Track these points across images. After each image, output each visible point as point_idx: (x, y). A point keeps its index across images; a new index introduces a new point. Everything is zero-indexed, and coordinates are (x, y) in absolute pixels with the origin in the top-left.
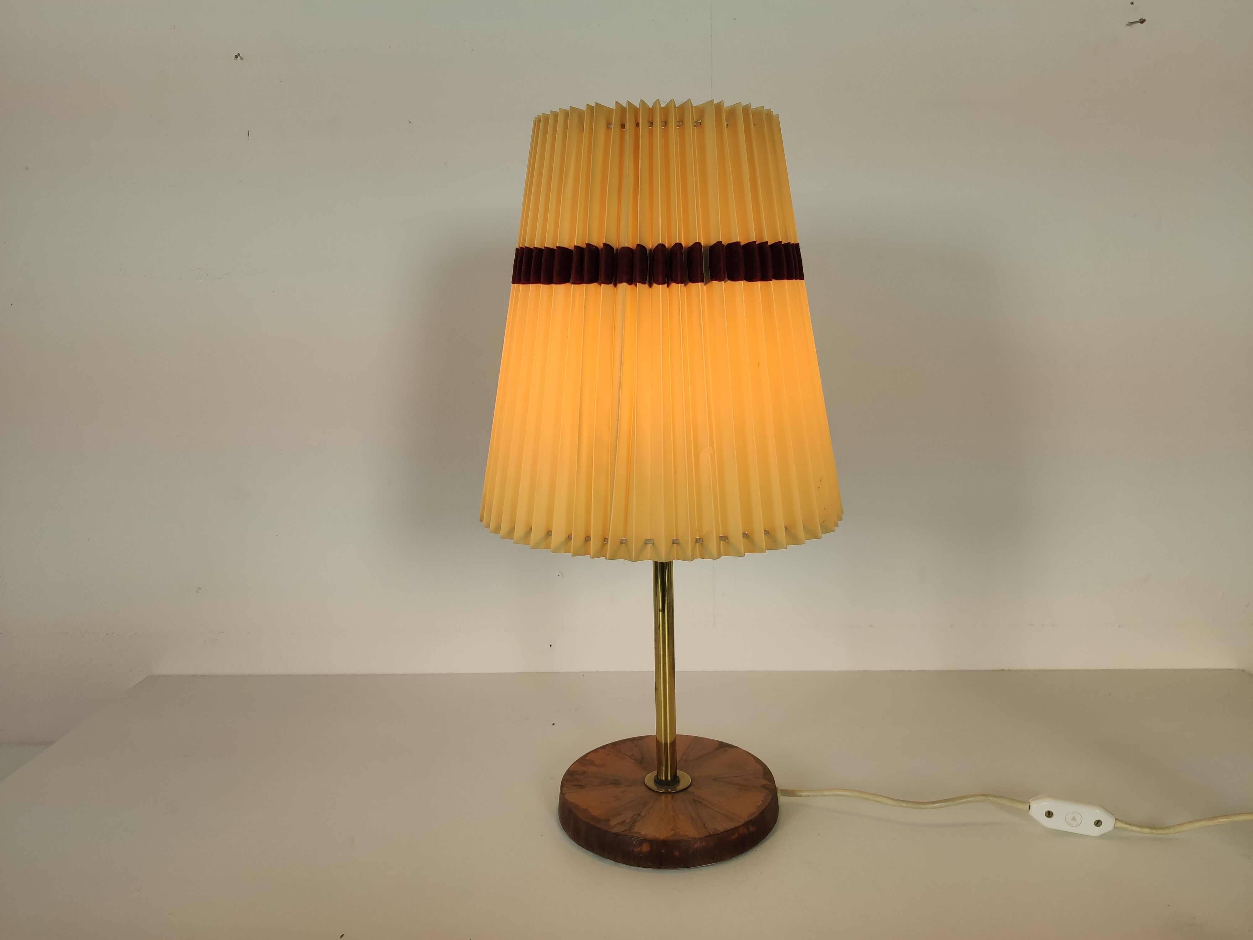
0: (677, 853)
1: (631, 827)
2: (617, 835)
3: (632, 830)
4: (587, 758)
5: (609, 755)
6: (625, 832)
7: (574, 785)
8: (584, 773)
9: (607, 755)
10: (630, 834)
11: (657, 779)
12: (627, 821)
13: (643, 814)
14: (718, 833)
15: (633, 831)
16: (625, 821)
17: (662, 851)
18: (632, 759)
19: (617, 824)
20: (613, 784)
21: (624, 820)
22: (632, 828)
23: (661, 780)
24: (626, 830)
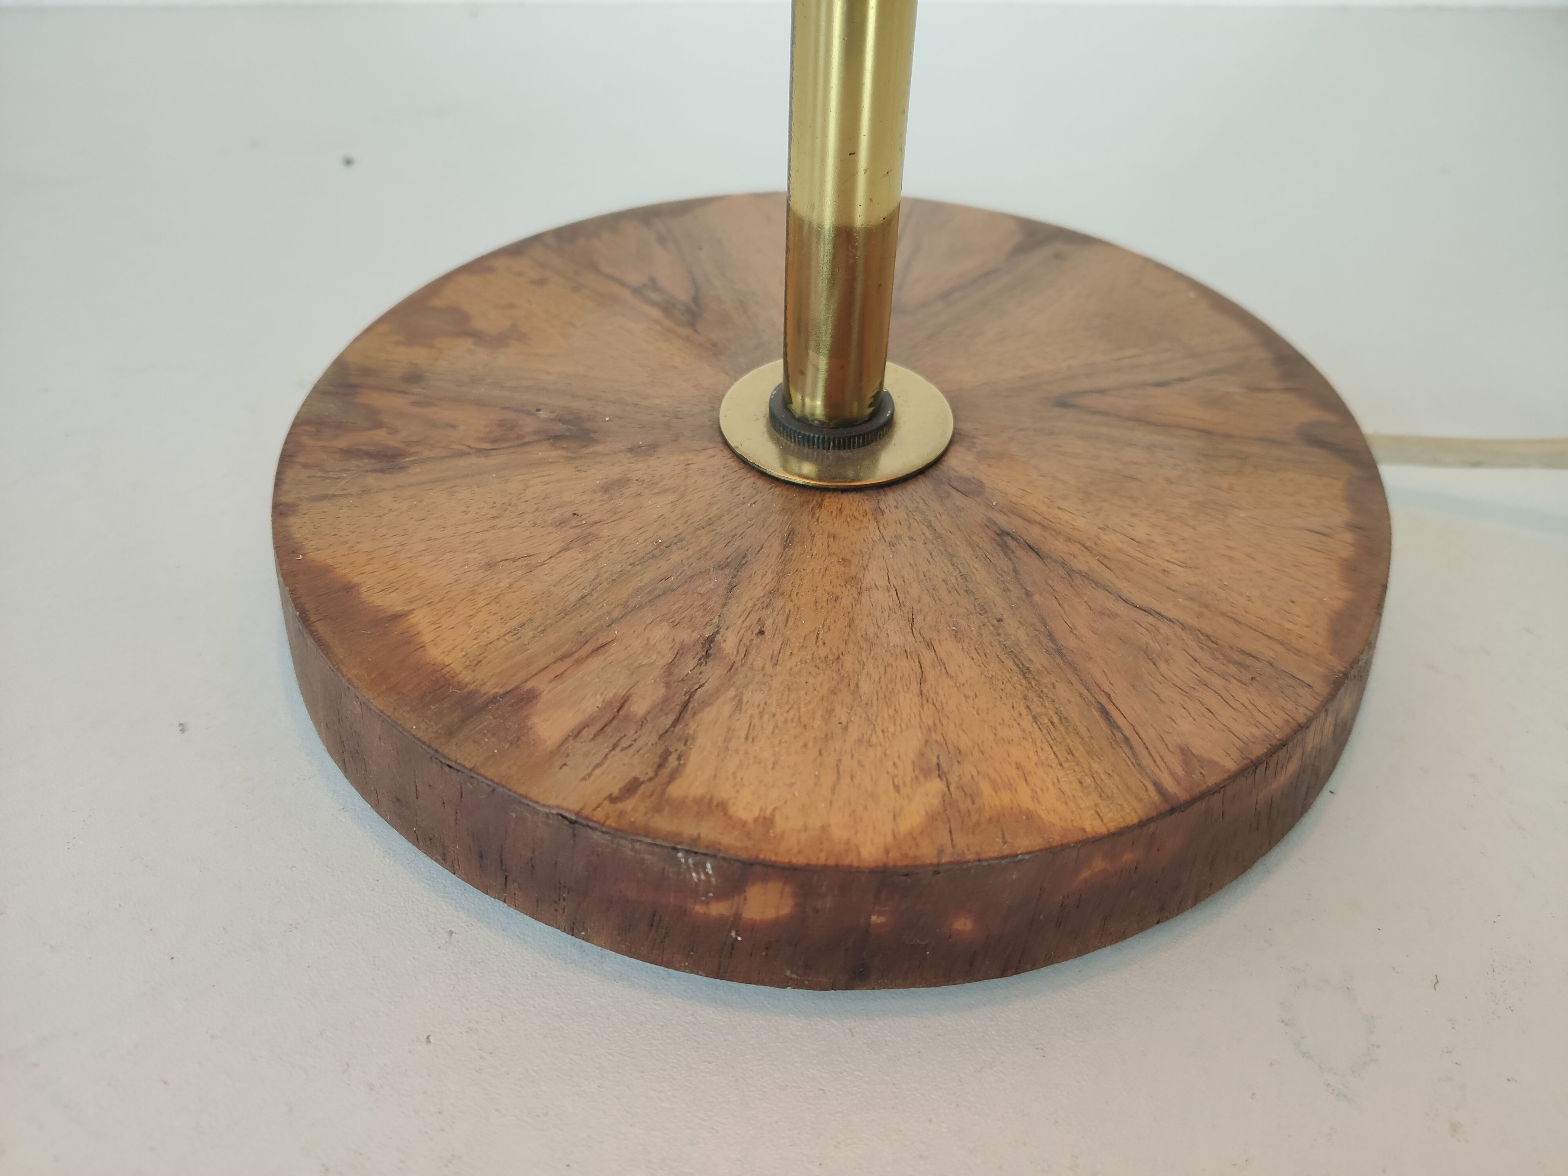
0: (963, 925)
1: (665, 756)
2: (573, 822)
3: (673, 776)
4: (437, 302)
5: (541, 282)
6: (629, 805)
7: (349, 453)
8: (414, 377)
9: (533, 282)
10: (664, 823)
11: (782, 415)
12: (639, 707)
13: (729, 643)
14: (1212, 780)
15: (676, 790)
16: (624, 702)
17: (874, 918)
18: (653, 303)
19: (577, 734)
20: (555, 439)
21: (622, 693)
22: (672, 761)
23: (804, 421)
24: (632, 787)
